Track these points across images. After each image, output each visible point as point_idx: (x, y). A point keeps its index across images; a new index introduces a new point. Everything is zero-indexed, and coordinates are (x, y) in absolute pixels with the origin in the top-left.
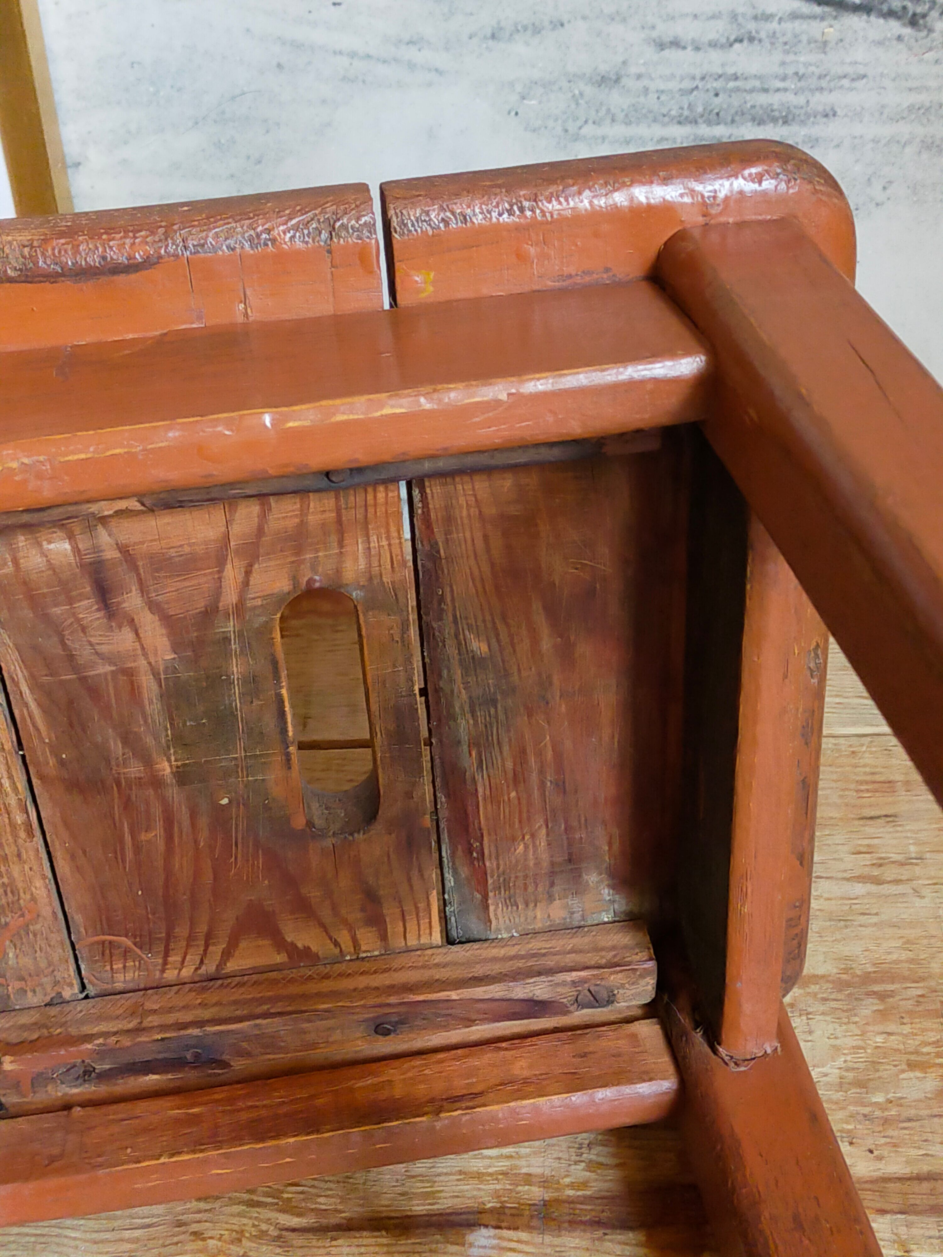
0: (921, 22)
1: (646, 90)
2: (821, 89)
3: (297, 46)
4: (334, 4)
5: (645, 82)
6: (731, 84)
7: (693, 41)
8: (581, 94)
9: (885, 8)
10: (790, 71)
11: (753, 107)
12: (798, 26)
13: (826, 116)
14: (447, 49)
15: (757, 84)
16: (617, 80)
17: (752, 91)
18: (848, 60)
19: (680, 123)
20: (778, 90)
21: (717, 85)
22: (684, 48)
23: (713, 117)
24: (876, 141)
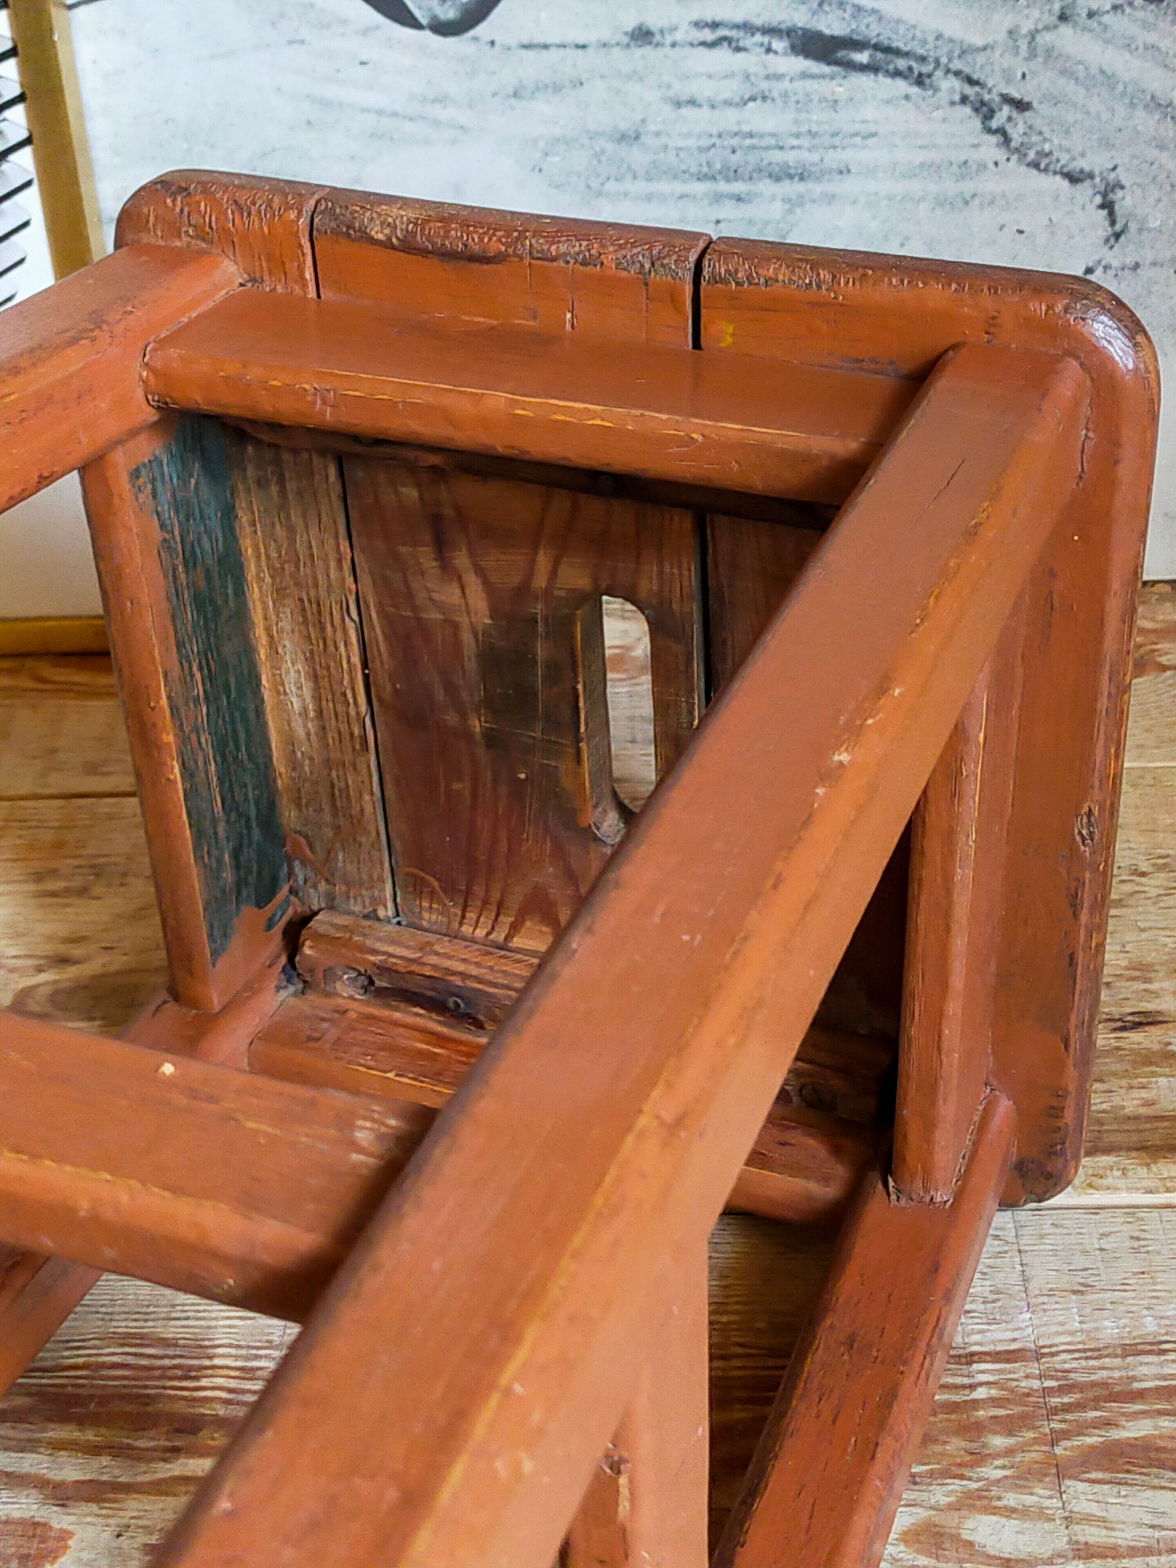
0: (927, 81)
1: (665, 147)
2: (835, 147)
3: (326, 103)
4: (362, 63)
5: (664, 140)
6: (748, 142)
7: (709, 100)
8: (603, 151)
9: (891, 67)
10: (804, 128)
11: (770, 164)
12: (810, 85)
13: (841, 172)
14: (471, 107)
15: (773, 142)
16: (637, 138)
17: (767, 148)
18: (858, 119)
19: (699, 179)
20: (793, 147)
21: (735, 142)
22: (700, 106)
23: (732, 174)
24: (890, 198)
